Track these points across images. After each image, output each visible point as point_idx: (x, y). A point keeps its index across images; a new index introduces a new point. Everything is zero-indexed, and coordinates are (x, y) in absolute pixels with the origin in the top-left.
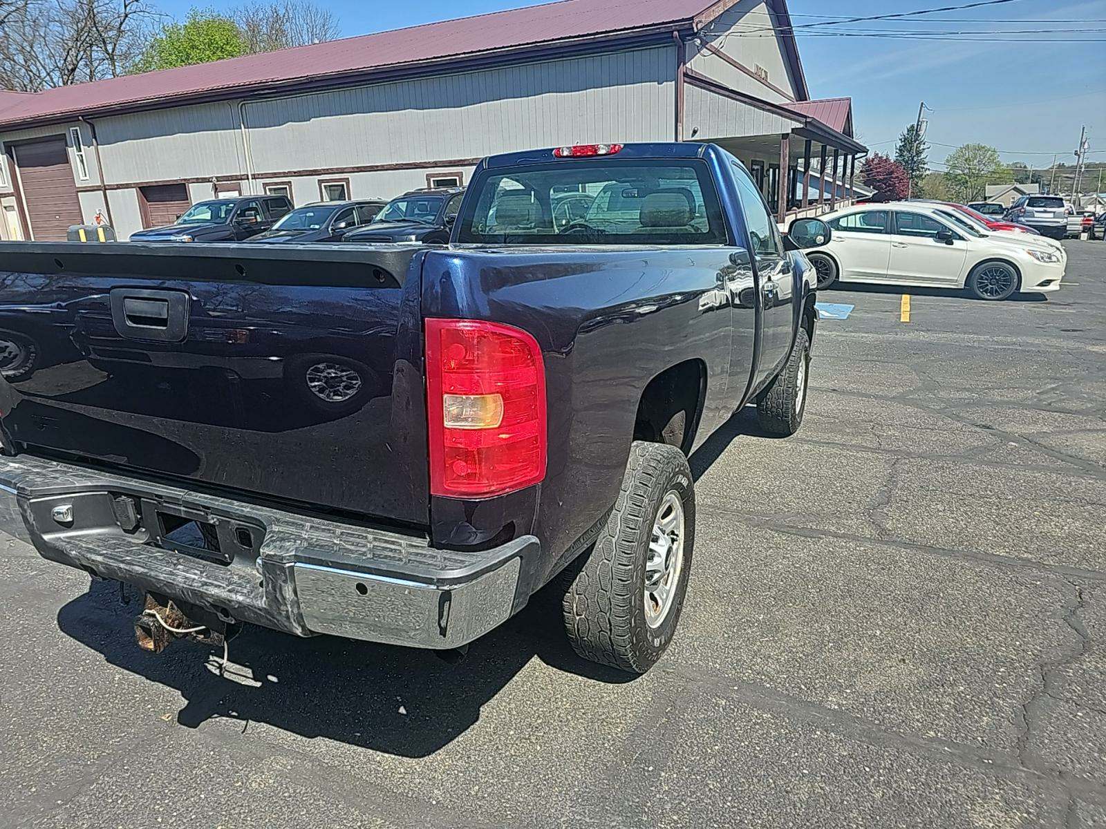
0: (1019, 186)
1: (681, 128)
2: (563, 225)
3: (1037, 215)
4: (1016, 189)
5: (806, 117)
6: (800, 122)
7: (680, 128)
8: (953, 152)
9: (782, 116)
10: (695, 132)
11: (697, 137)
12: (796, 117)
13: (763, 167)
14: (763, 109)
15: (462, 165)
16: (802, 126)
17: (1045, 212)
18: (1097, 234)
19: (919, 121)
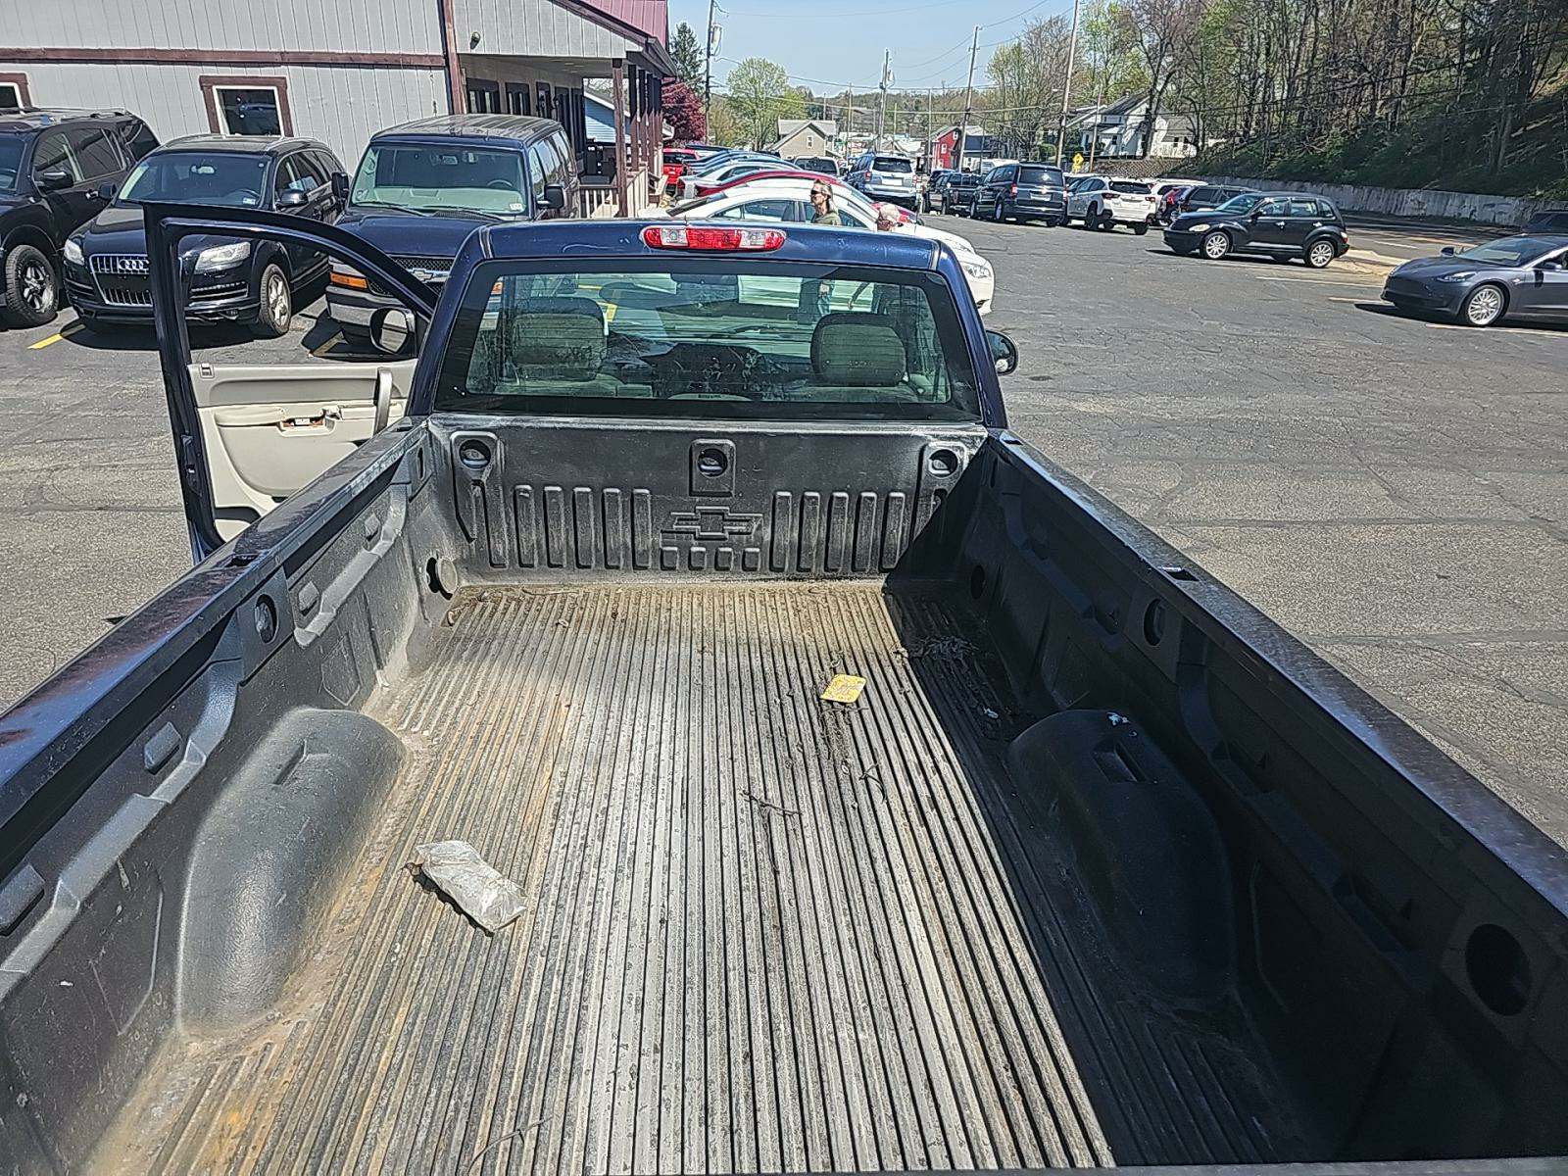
0: (815, 123)
1: (451, 30)
2: (294, 205)
3: (884, 181)
4: (811, 126)
5: (647, 36)
6: (639, 43)
7: (449, 31)
8: (735, 68)
9: (610, 29)
10: (475, 41)
11: (479, 50)
12: (632, 34)
13: (549, 92)
14: (581, 15)
15: (21, 61)
16: (641, 49)
17: (893, 178)
18: (933, 203)
19: (710, 26)
